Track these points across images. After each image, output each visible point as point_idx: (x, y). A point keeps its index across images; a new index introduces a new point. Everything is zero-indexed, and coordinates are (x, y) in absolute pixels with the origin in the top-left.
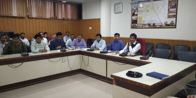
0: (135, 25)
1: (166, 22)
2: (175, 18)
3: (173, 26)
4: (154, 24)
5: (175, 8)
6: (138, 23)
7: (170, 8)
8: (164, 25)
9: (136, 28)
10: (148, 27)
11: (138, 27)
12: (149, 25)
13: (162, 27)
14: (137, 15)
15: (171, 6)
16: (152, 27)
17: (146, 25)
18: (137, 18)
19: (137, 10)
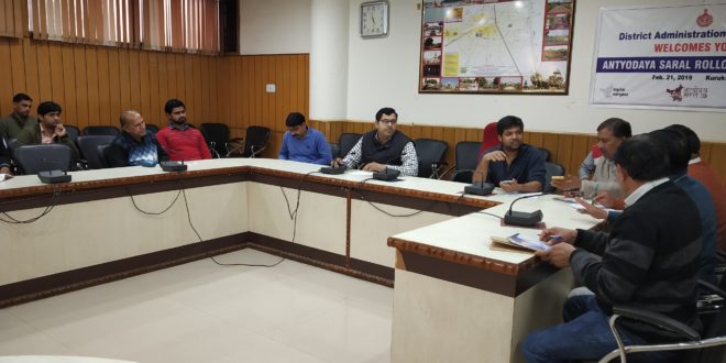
0: (434, 82)
1: (538, 75)
2: (565, 63)
3: (556, 86)
4: (497, 81)
5: (566, 27)
6: (443, 74)
7: (551, 28)
8: (530, 84)
9: (436, 91)
10: (476, 89)
11: (443, 89)
12: (481, 81)
13: (524, 91)
14: (440, 46)
15: (552, 20)
16: (492, 90)
17: (471, 82)
18: (440, 57)
19: (441, 29)
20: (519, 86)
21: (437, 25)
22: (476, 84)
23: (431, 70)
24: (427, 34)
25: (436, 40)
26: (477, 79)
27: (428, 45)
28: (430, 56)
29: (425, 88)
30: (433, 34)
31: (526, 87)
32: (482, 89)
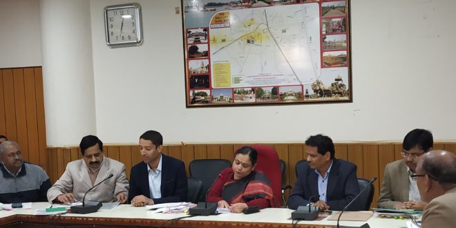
0: (204, 94)
1: (319, 83)
2: (346, 69)
3: (341, 94)
4: (275, 90)
5: (342, 32)
6: (213, 86)
7: (327, 33)
8: (311, 92)
9: (208, 104)
10: (253, 100)
11: (215, 102)
12: (258, 92)
13: (305, 100)
14: (207, 54)
15: (327, 25)
16: (270, 101)
17: (247, 93)
18: (209, 67)
19: (207, 36)
20: (300, 95)
21: (201, 31)
22: (252, 95)
23: (197, 82)
24: (191, 41)
25: (202, 48)
26: (253, 90)
27: (192, 53)
28: (196, 65)
29: (194, 101)
30: (197, 41)
31: (307, 96)
32: (259, 101)
